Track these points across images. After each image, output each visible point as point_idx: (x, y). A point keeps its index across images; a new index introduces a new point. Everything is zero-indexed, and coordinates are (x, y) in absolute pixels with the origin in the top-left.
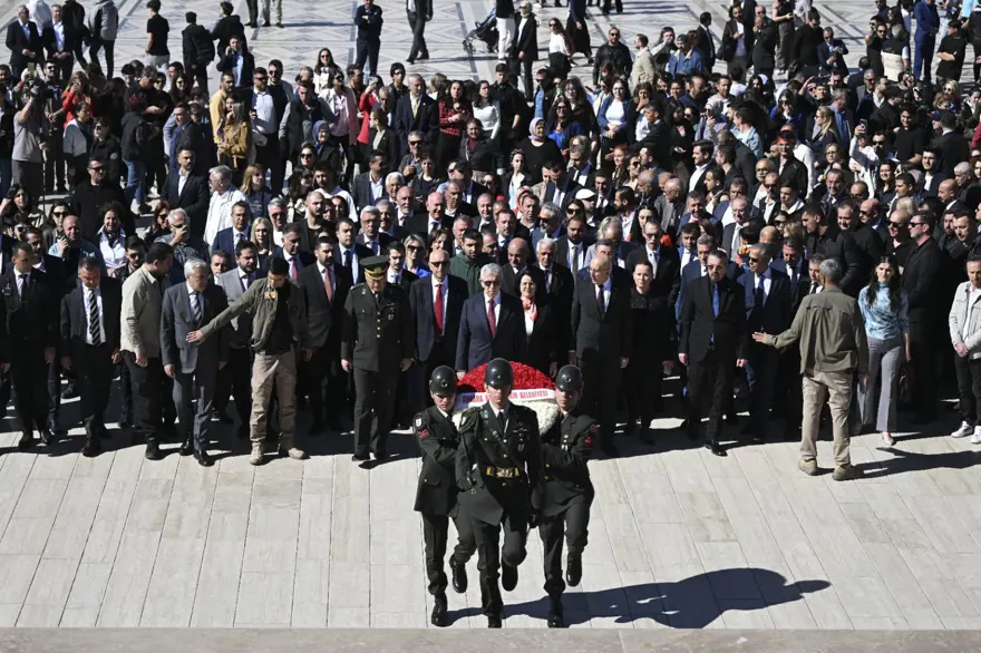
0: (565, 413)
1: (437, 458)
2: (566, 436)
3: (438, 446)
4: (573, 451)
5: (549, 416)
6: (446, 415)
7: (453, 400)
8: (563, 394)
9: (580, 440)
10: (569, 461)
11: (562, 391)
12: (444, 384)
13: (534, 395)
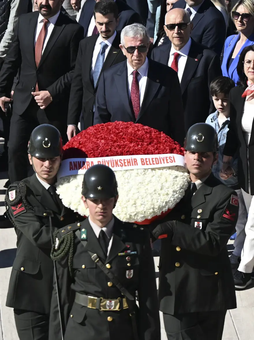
0: (198, 182)
1: (36, 240)
2: (200, 211)
3: (37, 224)
4: (208, 229)
5: (177, 187)
6: (47, 186)
7: (57, 165)
8: (196, 156)
9: (216, 214)
10: (203, 241)
11: (194, 153)
12: (46, 143)
13: (158, 161)
